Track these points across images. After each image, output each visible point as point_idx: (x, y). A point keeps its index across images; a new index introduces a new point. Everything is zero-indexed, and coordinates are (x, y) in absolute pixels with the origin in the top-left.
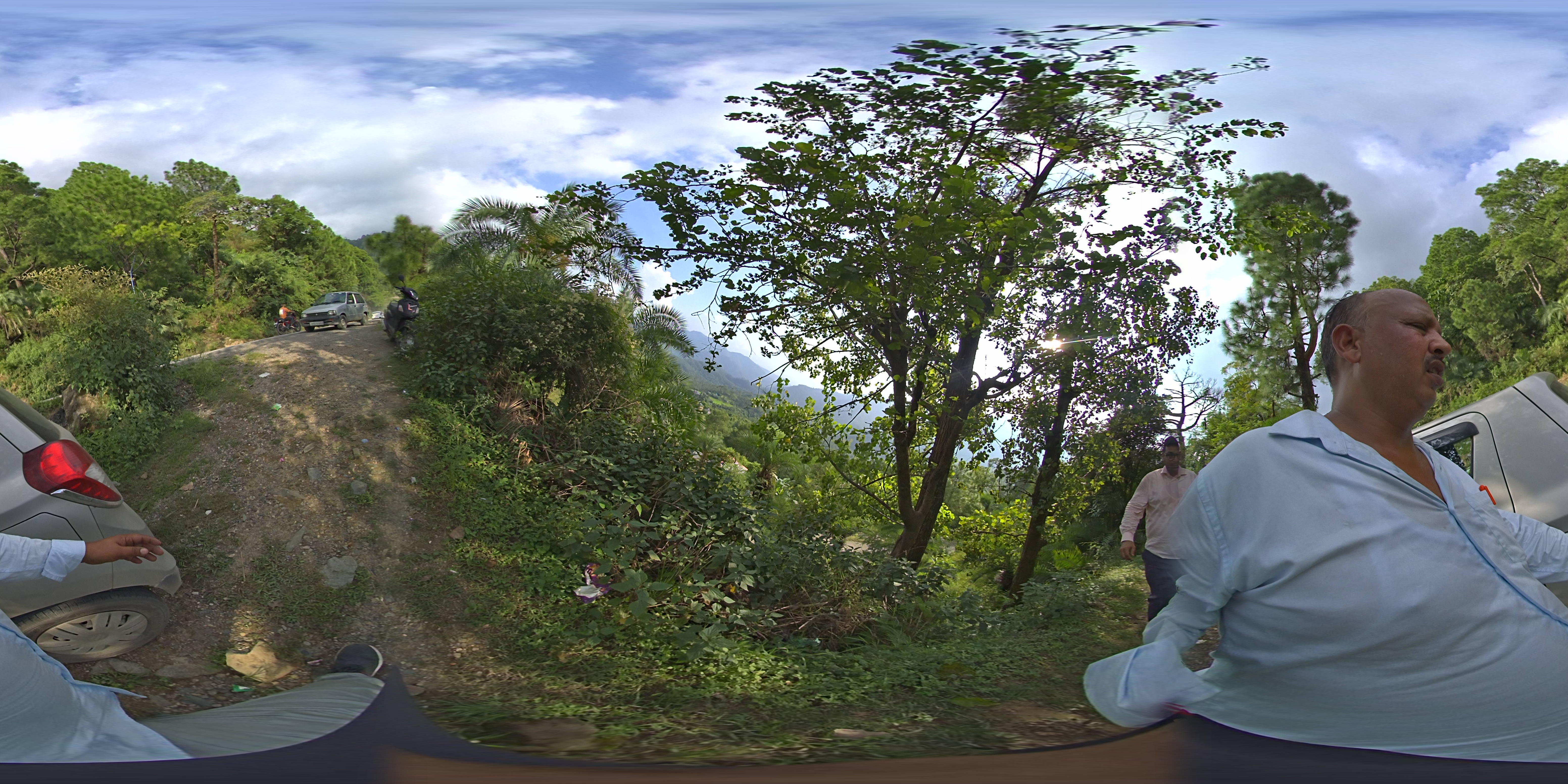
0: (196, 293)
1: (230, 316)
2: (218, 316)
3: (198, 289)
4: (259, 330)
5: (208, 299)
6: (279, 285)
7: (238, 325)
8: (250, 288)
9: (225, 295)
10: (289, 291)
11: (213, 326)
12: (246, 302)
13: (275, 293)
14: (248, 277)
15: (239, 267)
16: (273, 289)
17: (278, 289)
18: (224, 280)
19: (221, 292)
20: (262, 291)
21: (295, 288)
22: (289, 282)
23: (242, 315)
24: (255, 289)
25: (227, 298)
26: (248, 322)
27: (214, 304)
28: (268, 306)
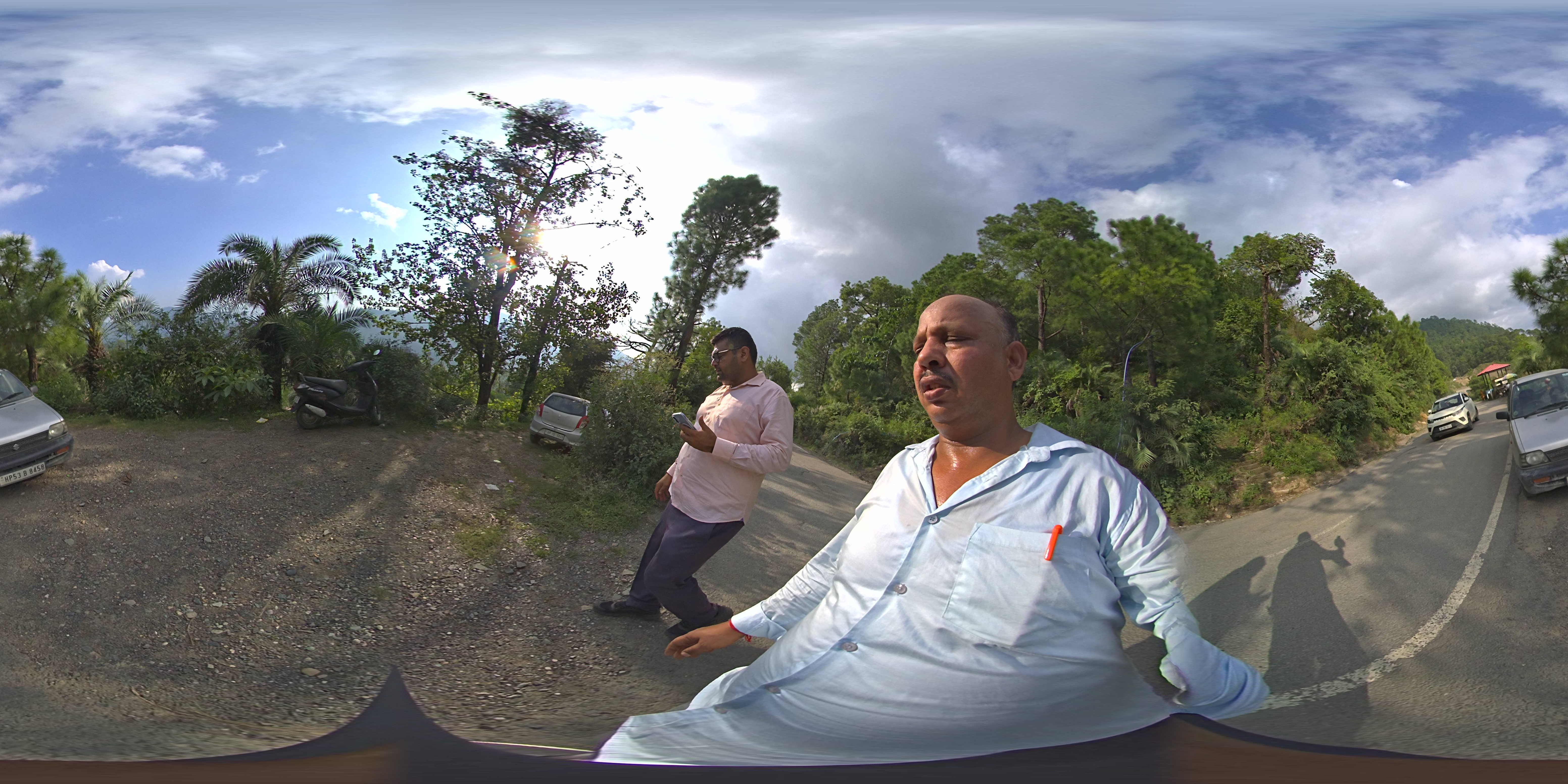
0: (1240, 395)
1: (1286, 433)
2: (1267, 435)
3: (1244, 390)
4: (1329, 454)
5: (1256, 405)
6: (1354, 382)
7: (1298, 449)
8: (1315, 388)
9: (1280, 399)
10: (1368, 390)
11: (1258, 450)
12: (1310, 411)
13: (1350, 394)
14: (1312, 372)
15: (1300, 359)
16: (1347, 389)
17: (1354, 387)
18: (1279, 376)
19: (1274, 394)
20: (1332, 393)
21: (1376, 384)
22: (1368, 377)
23: (1304, 431)
24: (1322, 390)
25: (1281, 405)
26: (1314, 442)
27: (1262, 415)
28: (1342, 415)
